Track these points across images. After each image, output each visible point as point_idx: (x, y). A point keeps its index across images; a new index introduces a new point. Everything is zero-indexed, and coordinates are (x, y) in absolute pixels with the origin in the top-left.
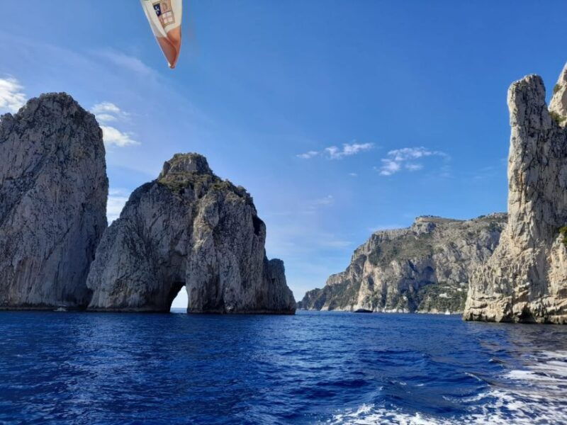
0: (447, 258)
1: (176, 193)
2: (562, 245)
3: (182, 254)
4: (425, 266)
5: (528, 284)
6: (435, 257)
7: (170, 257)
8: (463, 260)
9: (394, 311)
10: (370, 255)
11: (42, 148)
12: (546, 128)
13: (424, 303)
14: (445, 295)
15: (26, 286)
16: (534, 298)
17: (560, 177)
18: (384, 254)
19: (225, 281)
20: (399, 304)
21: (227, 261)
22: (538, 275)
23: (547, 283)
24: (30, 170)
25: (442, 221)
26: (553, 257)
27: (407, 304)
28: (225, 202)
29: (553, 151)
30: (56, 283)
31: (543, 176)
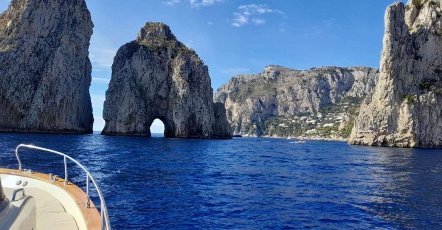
0: (286, 98)
1: (156, 54)
2: (406, 105)
3: (164, 97)
4: (270, 103)
5: (387, 125)
6: (278, 97)
7: (155, 99)
8: (298, 100)
9: (247, 135)
10: (230, 94)
11: (59, 13)
12: (404, 36)
13: (268, 130)
14: (283, 125)
15: (64, 117)
16: (389, 133)
17: (408, 66)
18: (241, 93)
19: (199, 118)
20: (250, 131)
21: (199, 104)
22: (392, 121)
23: (397, 126)
24: (53, 31)
25: (285, 70)
26: (401, 111)
27: (256, 131)
28: (191, 62)
29: (406, 50)
30: (78, 114)
31: (400, 65)
